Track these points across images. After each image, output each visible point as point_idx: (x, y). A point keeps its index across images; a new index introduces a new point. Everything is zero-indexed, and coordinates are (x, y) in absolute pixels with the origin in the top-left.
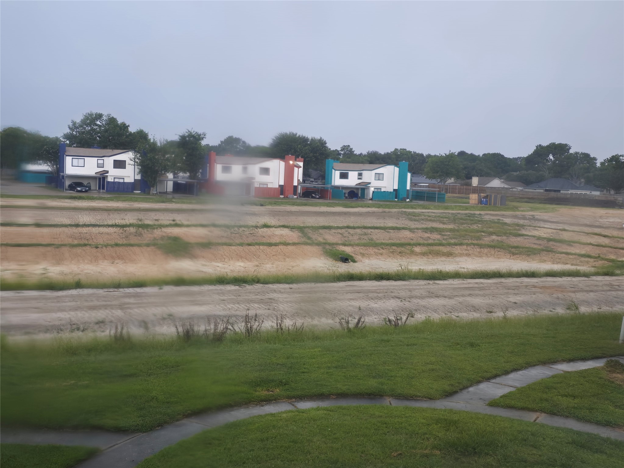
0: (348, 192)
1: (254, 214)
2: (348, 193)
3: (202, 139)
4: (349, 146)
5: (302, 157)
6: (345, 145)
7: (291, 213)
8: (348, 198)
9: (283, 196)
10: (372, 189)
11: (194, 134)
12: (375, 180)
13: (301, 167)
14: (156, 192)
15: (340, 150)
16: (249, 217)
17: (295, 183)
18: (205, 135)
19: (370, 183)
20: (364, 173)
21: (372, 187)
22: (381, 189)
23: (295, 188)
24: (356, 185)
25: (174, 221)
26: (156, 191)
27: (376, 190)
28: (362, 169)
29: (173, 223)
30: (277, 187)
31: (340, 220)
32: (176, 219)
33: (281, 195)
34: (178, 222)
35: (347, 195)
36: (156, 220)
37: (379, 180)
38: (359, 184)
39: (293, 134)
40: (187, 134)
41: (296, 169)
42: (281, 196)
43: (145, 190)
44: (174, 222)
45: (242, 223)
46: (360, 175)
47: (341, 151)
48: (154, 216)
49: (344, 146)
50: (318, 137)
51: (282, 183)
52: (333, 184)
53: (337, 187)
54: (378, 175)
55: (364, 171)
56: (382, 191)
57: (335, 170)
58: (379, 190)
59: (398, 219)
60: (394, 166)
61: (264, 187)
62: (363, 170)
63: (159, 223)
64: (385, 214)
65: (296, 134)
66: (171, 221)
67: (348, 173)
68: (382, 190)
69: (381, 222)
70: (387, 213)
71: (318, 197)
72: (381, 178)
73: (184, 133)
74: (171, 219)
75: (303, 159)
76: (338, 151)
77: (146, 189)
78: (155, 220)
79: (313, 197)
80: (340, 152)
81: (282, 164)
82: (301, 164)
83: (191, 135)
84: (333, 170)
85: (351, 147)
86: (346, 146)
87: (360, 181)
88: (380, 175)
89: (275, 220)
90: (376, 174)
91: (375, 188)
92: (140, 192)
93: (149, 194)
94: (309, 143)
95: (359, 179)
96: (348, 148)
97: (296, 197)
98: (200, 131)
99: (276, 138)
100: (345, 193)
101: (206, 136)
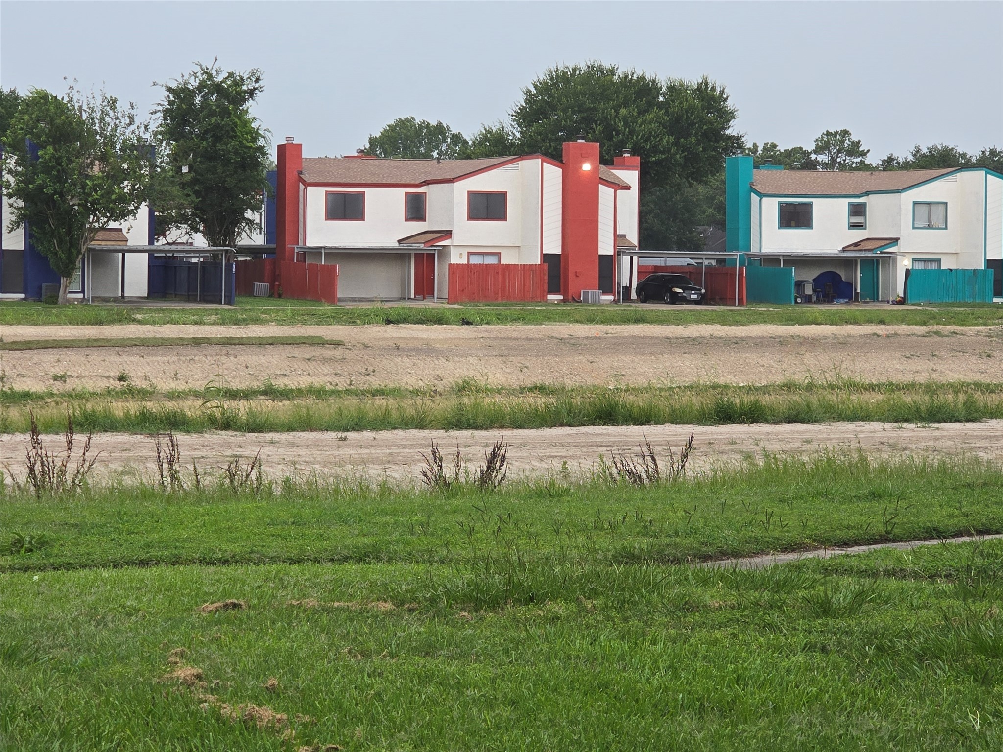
0: (814, 277)
1: (428, 350)
2: (814, 280)
3: (251, 93)
4: (845, 133)
5: (634, 152)
6: (832, 130)
7: (573, 344)
8: (814, 298)
9: (561, 297)
10: (904, 263)
11: (222, 82)
12: (914, 228)
13: (628, 188)
14: (81, 296)
15: (814, 148)
16: (406, 359)
17: (606, 247)
18: (257, 80)
19: (895, 241)
20: (873, 203)
21: (903, 254)
22: (939, 261)
23: (608, 265)
24: (844, 250)
25: (122, 378)
26: (83, 292)
27: (919, 266)
28: (864, 191)
29: (118, 385)
30: (538, 262)
31: (763, 366)
32: (130, 370)
33: (551, 292)
34: (138, 383)
35: (809, 291)
36: (56, 378)
37: (929, 227)
38: (856, 244)
39: (601, 69)
40: (194, 83)
41: (605, 193)
42: (550, 297)
43: (40, 288)
44: (122, 383)
45: (375, 382)
46: (858, 210)
47: (816, 152)
48: (50, 362)
49: (828, 133)
50: (693, 80)
51: (554, 247)
52: (754, 249)
53: (772, 260)
54: (926, 207)
55: (872, 197)
56: (942, 268)
57: (761, 195)
58: (933, 266)
59: (989, 356)
60: (983, 173)
61: (486, 263)
62: (867, 193)
63: (69, 386)
64: (939, 339)
65: (612, 72)
66: (111, 381)
67: (810, 205)
68: (944, 266)
69: (919, 368)
70: (947, 336)
71: (694, 297)
72: (937, 220)
73: (186, 78)
74: (112, 374)
75: (639, 158)
76: (807, 154)
77: (44, 285)
78: (55, 380)
79: (675, 299)
80: (813, 156)
81: (553, 173)
82: (631, 177)
83: (209, 86)
84: (754, 198)
85: (854, 138)
86: (837, 132)
87: (857, 235)
88: (932, 207)
89: (508, 370)
90: (918, 207)
91: (914, 260)
92: (23, 296)
93: (53, 300)
94: (661, 99)
95: (853, 226)
96: (843, 142)
97: (611, 297)
98: (242, 70)
99: (536, 86)
100: (800, 285)
101: (261, 83)
